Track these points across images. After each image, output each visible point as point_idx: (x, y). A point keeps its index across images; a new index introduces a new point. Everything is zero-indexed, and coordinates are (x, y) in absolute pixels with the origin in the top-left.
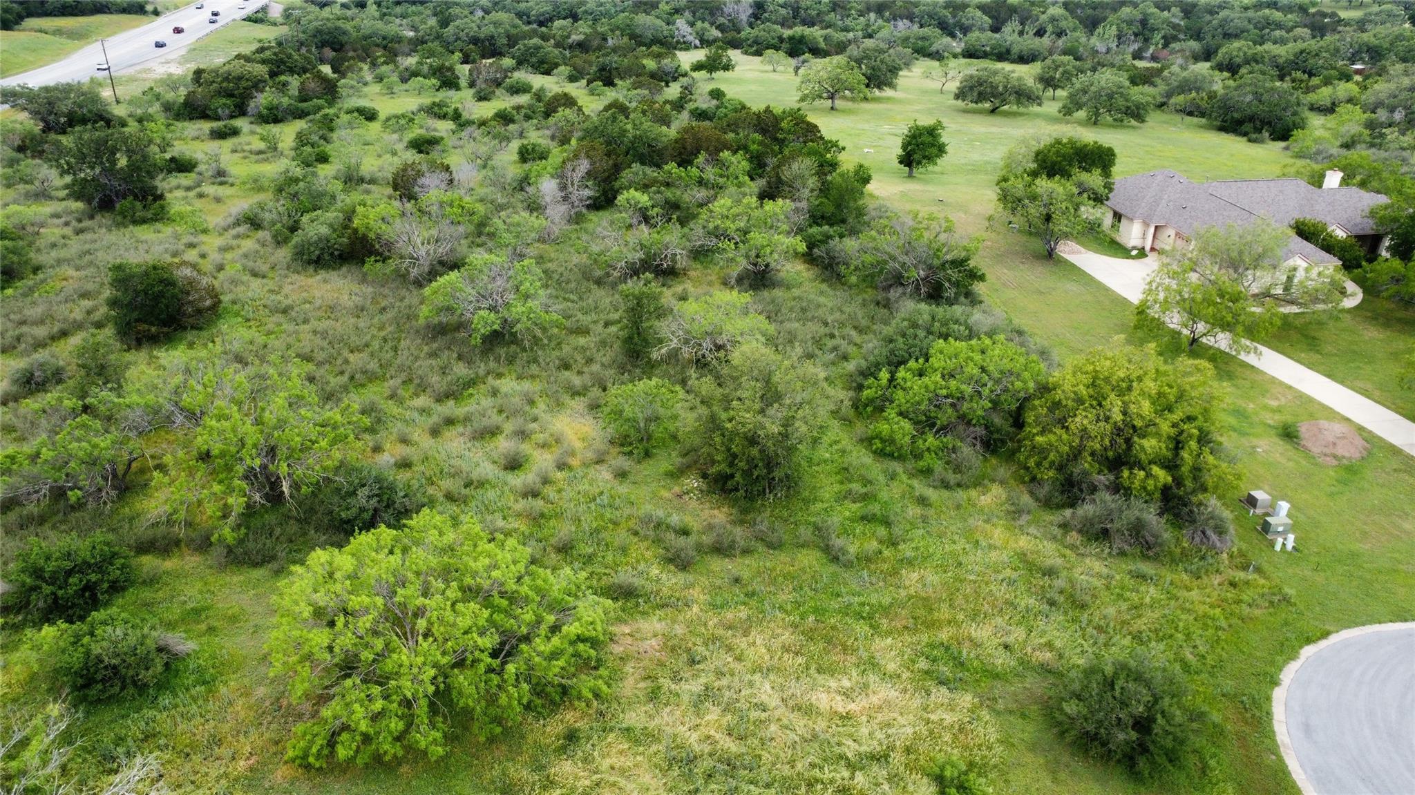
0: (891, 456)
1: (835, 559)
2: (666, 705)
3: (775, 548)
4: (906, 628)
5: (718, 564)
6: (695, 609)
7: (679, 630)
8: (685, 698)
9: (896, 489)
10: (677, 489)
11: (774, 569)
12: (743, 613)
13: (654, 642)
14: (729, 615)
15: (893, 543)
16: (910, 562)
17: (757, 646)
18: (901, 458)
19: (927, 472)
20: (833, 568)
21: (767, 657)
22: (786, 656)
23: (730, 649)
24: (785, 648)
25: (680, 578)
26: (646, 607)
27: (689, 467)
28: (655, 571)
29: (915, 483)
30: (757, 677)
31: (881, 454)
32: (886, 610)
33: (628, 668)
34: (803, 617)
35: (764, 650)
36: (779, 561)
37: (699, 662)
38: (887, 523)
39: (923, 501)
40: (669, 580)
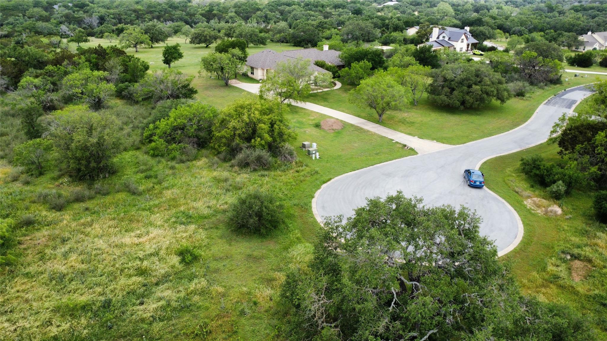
0: (157, 156)
1: (134, 193)
2: (49, 259)
3: (105, 195)
4: (165, 209)
5: (76, 206)
6: (65, 222)
7: (57, 232)
8: (59, 255)
9: (161, 166)
10: (57, 183)
11: (105, 202)
12: (89, 219)
13: (43, 239)
14: (82, 221)
15: (160, 183)
16: (167, 188)
17: (97, 228)
18: (162, 156)
19: (173, 159)
20: (133, 197)
21: (101, 231)
22: (110, 230)
23: (82, 233)
24: (110, 227)
25: (58, 214)
26: (39, 227)
27: (63, 175)
28: (44, 213)
29: (169, 163)
30: (96, 239)
31: (154, 156)
32: (156, 206)
33: (29, 252)
34: (118, 215)
35: (99, 229)
36: (108, 199)
37: (67, 241)
38: (156, 177)
39: (172, 168)
40: (52, 215)
